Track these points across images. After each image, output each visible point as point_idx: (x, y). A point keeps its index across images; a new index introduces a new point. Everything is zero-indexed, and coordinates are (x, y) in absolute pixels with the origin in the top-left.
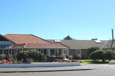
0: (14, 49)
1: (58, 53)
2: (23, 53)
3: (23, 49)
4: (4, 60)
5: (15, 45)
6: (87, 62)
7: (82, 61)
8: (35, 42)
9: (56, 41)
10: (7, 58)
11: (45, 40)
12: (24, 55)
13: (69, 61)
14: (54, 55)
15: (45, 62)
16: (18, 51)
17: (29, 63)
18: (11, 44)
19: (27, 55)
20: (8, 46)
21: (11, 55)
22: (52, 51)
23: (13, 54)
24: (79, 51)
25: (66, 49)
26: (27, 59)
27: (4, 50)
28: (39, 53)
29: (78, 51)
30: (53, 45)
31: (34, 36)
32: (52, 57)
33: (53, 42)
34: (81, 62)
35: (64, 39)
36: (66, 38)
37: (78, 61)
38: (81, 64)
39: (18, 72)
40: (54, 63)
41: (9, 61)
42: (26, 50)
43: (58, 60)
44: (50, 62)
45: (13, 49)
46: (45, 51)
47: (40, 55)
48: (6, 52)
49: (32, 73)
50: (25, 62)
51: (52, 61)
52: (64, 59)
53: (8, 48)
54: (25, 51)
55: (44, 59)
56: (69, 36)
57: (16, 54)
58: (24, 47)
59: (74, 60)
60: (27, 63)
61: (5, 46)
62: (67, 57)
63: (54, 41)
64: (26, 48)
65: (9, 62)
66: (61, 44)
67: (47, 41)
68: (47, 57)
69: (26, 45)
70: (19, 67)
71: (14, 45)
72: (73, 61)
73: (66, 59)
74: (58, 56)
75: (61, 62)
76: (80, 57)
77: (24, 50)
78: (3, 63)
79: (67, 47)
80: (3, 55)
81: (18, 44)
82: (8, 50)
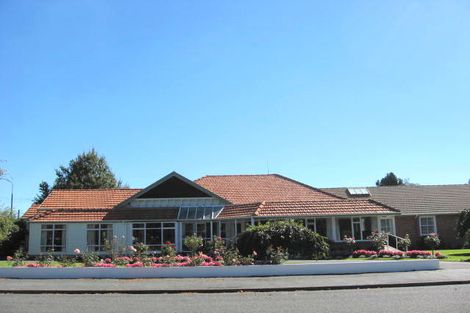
0: (227, 220)
1: (362, 229)
2: (255, 231)
3: (253, 221)
4: (201, 254)
5: (229, 207)
6: (459, 258)
7: (442, 253)
8: (287, 197)
9: (352, 192)
10: (206, 249)
11: (319, 191)
12: (259, 238)
13: (401, 255)
14: (350, 236)
15: (323, 259)
16: (239, 226)
17: (275, 262)
18: (216, 204)
19: (268, 237)
20: (209, 211)
21: (218, 240)
22: (345, 224)
23: (223, 236)
24: (431, 223)
25: (388, 217)
26: (268, 252)
27: (199, 226)
28: (304, 232)
29: (427, 220)
30: (346, 205)
31: (285, 179)
32: (345, 244)
33: (344, 195)
34: (442, 258)
35: (377, 184)
36: (383, 181)
37: (429, 254)
38: (441, 263)
39: (244, 290)
40: (350, 261)
41: (214, 256)
42: (263, 223)
43: (363, 253)
44: (339, 259)
45: (222, 221)
46: (321, 224)
47: (308, 238)
48: (205, 230)
49: (287, 293)
50: (263, 258)
51: (345, 257)
52: (383, 248)
53: (209, 218)
54: (260, 226)
55: (319, 249)
56: (392, 174)
57: (234, 238)
58: (257, 213)
59: (416, 251)
60: (269, 263)
61: (201, 212)
62: (392, 243)
63: (347, 191)
64: (261, 218)
65: (214, 260)
66: (371, 202)
68: (330, 242)
69: (261, 206)
70: (245, 275)
71: (227, 208)
72: (414, 256)
73: (388, 249)
74: (362, 240)
75: (374, 258)
76: (436, 239)
77: (256, 224)
78: (198, 263)
79: (391, 209)
80: (196, 240)
81: (236, 206)
82: (208, 224)
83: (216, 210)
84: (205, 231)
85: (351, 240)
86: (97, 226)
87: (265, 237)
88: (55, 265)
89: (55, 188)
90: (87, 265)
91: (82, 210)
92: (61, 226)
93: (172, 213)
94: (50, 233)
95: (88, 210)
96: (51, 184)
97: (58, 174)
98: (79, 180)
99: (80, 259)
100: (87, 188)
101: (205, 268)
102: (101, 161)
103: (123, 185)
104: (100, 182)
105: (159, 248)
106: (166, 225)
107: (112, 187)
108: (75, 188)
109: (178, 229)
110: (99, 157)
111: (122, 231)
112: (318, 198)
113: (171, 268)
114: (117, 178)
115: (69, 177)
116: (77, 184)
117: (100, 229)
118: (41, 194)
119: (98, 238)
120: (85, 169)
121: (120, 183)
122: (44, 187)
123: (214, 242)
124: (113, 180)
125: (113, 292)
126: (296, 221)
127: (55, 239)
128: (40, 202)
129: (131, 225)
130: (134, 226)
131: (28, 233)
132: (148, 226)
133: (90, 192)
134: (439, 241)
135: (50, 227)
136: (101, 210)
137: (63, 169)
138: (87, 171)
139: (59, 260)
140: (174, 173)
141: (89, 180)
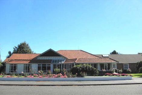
1: (107, 67)
2: (76, 67)
3: (75, 64)
4: (60, 74)
6: (137, 76)
7: (132, 75)
8: (84, 57)
9: (104, 56)
11: (94, 55)
12: (78, 69)
13: (119, 75)
15: (97, 76)
16: (70, 65)
18: (63, 59)
19: (81, 69)
20: (61, 61)
22: (102, 65)
24: (127, 66)
25: (115, 64)
26: (81, 73)
28: (91, 67)
29: (126, 65)
30: (103, 60)
32: (103, 71)
34: (132, 76)
35: (110, 53)
36: (112, 53)
37: (128, 75)
38: (133, 78)
39: (75, 85)
40: (104, 77)
43: (108, 74)
44: (101, 76)
45: (65, 64)
46: (95, 65)
47: (93, 70)
48: (59, 66)
49: (88, 86)
50: (79, 75)
52: (113, 73)
53: (61, 63)
54: (78, 66)
55: (96, 73)
56: (115, 51)
58: (76, 62)
59: (124, 74)
61: (59, 61)
62: (116, 72)
63: (102, 56)
66: (110, 59)
67: (95, 56)
68: (98, 71)
69: (77, 60)
70: (74, 80)
71: (66, 60)
72: (123, 75)
74: (107, 70)
75: (111, 76)
76: (130, 70)
78: (59, 77)
79: (116, 61)
80: (57, 70)
81: (70, 59)
82: (61, 65)
83: (63, 60)
85: (104, 70)
86: (27, 65)
87: (80, 69)
89: (13, 53)
91: (22, 60)
92: (16, 65)
93: (50, 61)
94: (12, 67)
95: (24, 60)
96: (12, 52)
97: (14, 49)
99: (23, 75)
100: (23, 53)
101: (62, 78)
102: (27, 45)
103: (34, 53)
104: (27, 51)
105: (46, 72)
106: (48, 65)
107: (31, 53)
108: (20, 53)
109: (52, 66)
110: (27, 44)
111: (34, 67)
113: (51, 78)
114: (32, 50)
115: (18, 50)
116: (20, 52)
117: (28, 66)
118: (9, 55)
119: (27, 69)
120: (22, 47)
121: (33, 52)
122: (10, 53)
123: (63, 70)
124: (31, 51)
126: (89, 64)
127: (14, 68)
128: (8, 57)
129: (37, 64)
130: (38, 65)
131: (5, 67)
132: (42, 65)
133: (24, 54)
134: (131, 71)
135: (12, 65)
136: (28, 60)
137: (16, 47)
138: (23, 48)
139: (16, 75)
140: (50, 49)
141: (24, 51)
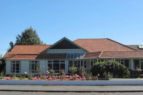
0: (87, 60)
2: (99, 65)
4: (76, 75)
8: (112, 49)
9: (140, 47)
10: (78, 72)
11: (126, 46)
12: (100, 68)
14: (139, 68)
15: (127, 78)
16: (92, 62)
17: (107, 79)
18: (82, 52)
19: (104, 67)
20: (79, 56)
21: (83, 68)
23: (85, 67)
26: (104, 74)
27: (75, 62)
28: (119, 65)
30: (137, 53)
32: (137, 71)
39: (94, 92)
40: (139, 79)
42: (102, 61)
44: (134, 78)
45: (85, 60)
46: (126, 62)
47: (121, 68)
49: (112, 93)
50: (102, 77)
51: (136, 77)
53: (79, 59)
54: (101, 62)
55: (126, 74)
57: (90, 68)
58: (99, 56)
60: (105, 80)
61: (76, 55)
63: (138, 47)
64: (101, 59)
65: (81, 77)
67: (128, 47)
68: (130, 70)
69: (101, 53)
71: (87, 54)
77: (99, 61)
78: (75, 79)
80: (74, 68)
81: (91, 53)
82: (79, 61)
83: (82, 54)
84: (78, 64)
85: (139, 69)
86: (33, 62)
87: (103, 67)
88: (17, 79)
89: (16, 44)
90: (30, 79)
91: (27, 55)
92: (19, 62)
93: (64, 56)
94: (14, 65)
95: (29, 55)
96: (14, 43)
97: (17, 38)
98: (26, 40)
99: (27, 77)
100: (29, 44)
101: (78, 81)
102: (35, 32)
103: (43, 43)
104: (34, 42)
105: (58, 72)
106: (61, 62)
107: (39, 44)
108: (24, 44)
109: (67, 63)
110: (33, 30)
111: (43, 64)
112: (125, 49)
113: (64, 81)
114: (41, 40)
115: (21, 39)
116: (25, 43)
117: (34, 63)
118: (10, 47)
119: (34, 67)
120: (28, 36)
121: (42, 42)
122: (11, 44)
123: (82, 69)
124: (39, 41)
125: (40, 91)
126: (116, 60)
127: (16, 67)
128: (10, 51)
129: (47, 61)
130: (49, 62)
131: (5, 65)
132: (54, 62)
133: (30, 46)
135: (14, 62)
136: (35, 55)
137: (19, 36)
138: (29, 37)
139: (18, 77)
140: (65, 38)
141: (29, 41)
